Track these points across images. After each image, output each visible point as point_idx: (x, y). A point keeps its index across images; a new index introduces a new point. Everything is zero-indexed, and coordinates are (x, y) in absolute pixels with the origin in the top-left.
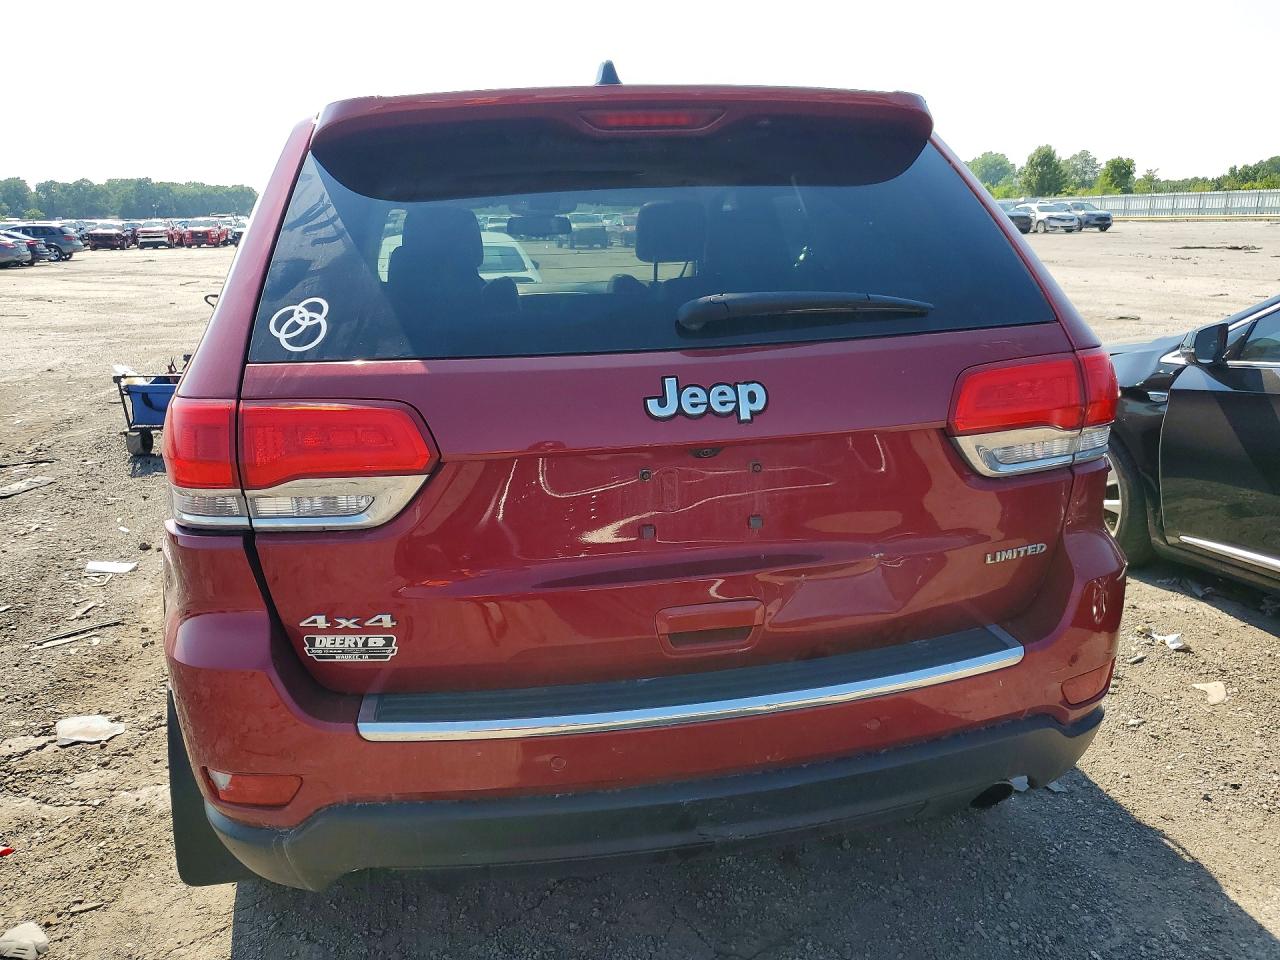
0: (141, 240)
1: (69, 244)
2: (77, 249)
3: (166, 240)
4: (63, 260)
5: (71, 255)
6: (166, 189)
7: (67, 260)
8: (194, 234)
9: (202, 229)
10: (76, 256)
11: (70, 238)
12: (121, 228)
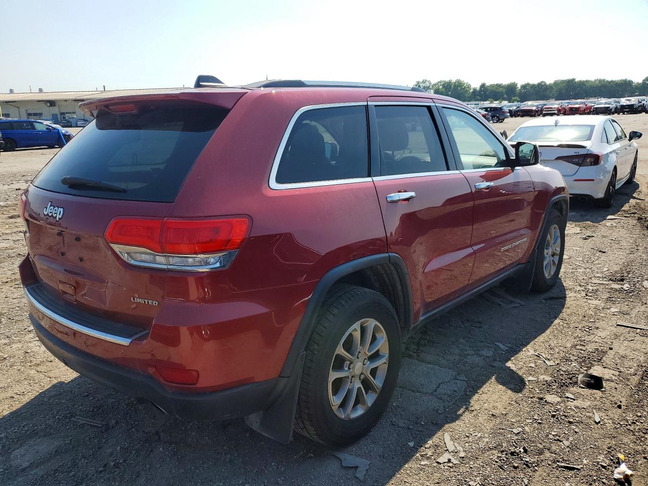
0: (544, 112)
1: (503, 115)
2: (507, 117)
3: (556, 112)
4: (500, 122)
5: (504, 120)
6: (582, 84)
7: (502, 122)
8: (571, 109)
9: (577, 106)
10: (506, 120)
11: (504, 112)
12: (537, 106)
